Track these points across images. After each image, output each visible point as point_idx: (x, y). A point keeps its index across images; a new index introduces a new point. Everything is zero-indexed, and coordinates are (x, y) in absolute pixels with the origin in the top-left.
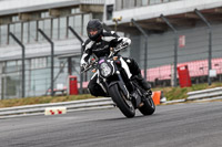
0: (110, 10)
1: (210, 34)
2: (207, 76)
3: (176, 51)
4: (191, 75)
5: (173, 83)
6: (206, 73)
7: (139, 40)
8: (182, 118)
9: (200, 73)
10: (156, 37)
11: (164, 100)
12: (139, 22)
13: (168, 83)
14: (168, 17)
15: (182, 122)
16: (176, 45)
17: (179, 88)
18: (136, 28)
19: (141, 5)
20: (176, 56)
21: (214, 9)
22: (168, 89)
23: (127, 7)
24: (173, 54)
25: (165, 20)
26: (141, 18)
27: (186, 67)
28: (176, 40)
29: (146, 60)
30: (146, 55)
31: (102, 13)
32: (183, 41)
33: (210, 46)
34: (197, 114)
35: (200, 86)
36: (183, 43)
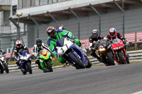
0: (15, 9)
1: (79, 24)
8: (62, 77)
12: (33, 16)
14: (52, 13)
18: (31, 20)
23: (26, 7)
26: (35, 14)
31: (10, 11)
33: (79, 32)
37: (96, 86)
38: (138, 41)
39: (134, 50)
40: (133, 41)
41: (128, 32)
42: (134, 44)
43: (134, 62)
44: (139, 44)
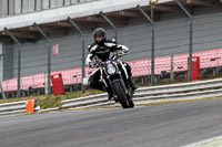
1: (83, 42)
2: (80, 84)
3: (49, 60)
4: (65, 83)
5: (46, 92)
6: (79, 81)
7: (12, 49)
9: (74, 81)
10: (29, 46)
11: (38, 108)
12: (12, 31)
13: (41, 91)
14: (41, 26)
15: (55, 130)
16: (49, 54)
17: (53, 96)
19: (14, 14)
20: (49, 65)
21: (87, 17)
22: (42, 98)
24: (47, 62)
25: (38, 29)
27: (60, 75)
28: (50, 48)
29: (19, 69)
30: (19, 64)
32: (56, 49)
34: (71, 122)
35: (74, 94)
36: (57, 52)
37: (110, 140)
38: (175, 69)
39: (169, 83)
40: (168, 70)
41: (160, 56)
42: (169, 74)
43: (169, 102)
44: (177, 74)
